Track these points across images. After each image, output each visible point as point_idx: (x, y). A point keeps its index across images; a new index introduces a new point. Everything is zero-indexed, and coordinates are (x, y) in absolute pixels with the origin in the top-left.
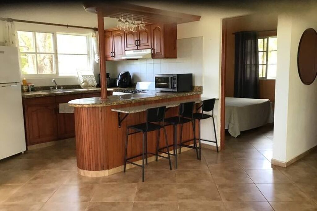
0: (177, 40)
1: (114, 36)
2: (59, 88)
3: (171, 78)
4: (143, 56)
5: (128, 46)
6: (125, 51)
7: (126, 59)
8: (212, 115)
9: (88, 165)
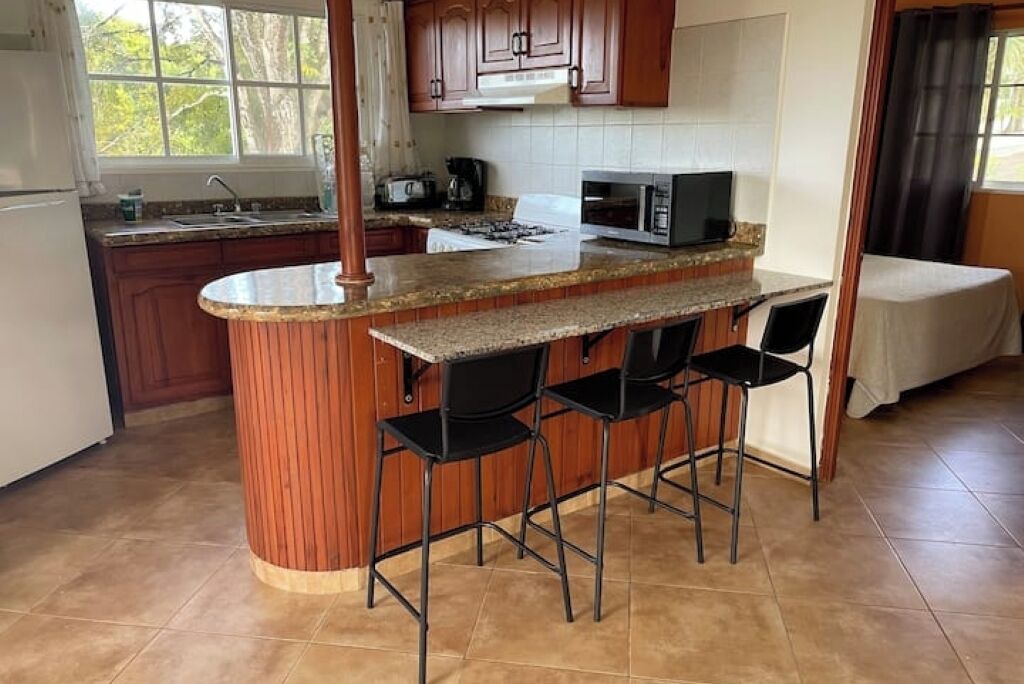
0: (674, 31)
1: (441, 19)
2: (246, 206)
3: (649, 189)
4: (538, 96)
5: (487, 59)
6: (478, 74)
7: (479, 107)
8: (805, 366)
9: (279, 546)
